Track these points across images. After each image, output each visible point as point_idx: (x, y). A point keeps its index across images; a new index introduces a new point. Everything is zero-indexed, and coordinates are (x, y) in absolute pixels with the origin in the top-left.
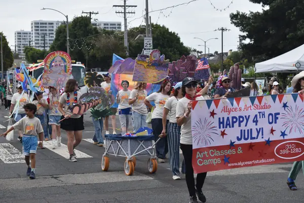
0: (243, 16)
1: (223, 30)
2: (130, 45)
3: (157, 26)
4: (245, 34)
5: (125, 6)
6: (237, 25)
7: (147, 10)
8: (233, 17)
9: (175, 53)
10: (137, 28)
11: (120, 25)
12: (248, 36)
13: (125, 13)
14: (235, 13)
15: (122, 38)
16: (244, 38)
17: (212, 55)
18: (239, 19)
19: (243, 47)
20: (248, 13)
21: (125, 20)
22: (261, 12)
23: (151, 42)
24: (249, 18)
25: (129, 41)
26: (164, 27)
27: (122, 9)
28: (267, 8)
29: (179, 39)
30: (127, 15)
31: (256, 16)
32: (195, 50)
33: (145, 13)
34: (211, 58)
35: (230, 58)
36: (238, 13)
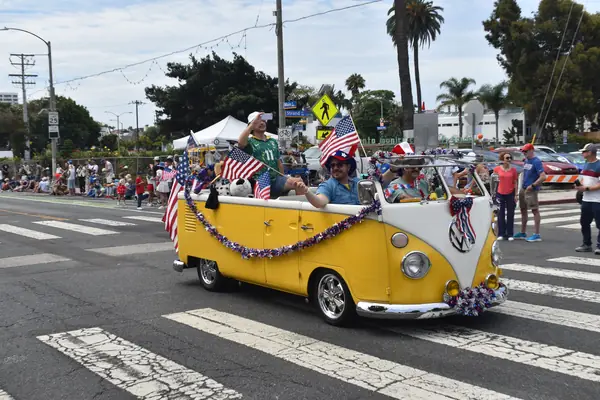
0: (159, 91)
1: (137, 103)
2: (31, 120)
3: (62, 99)
4: (162, 109)
5: (23, 76)
6: (153, 100)
7: (51, 81)
8: (149, 91)
9: (83, 129)
10: (38, 101)
11: (16, 96)
12: (165, 112)
13: (23, 83)
14: (151, 87)
15: (20, 113)
16: (160, 113)
17: (126, 131)
18: (154, 94)
19: (160, 123)
20: (164, 88)
21: (24, 91)
22: (178, 86)
23: (57, 117)
24: (166, 93)
25: (29, 116)
26: (70, 99)
27: (20, 79)
28: (184, 82)
29: (87, 113)
30: (26, 86)
31: (173, 90)
32: (106, 126)
33: (49, 84)
34: (125, 134)
35: (146, 134)
36: (154, 87)
